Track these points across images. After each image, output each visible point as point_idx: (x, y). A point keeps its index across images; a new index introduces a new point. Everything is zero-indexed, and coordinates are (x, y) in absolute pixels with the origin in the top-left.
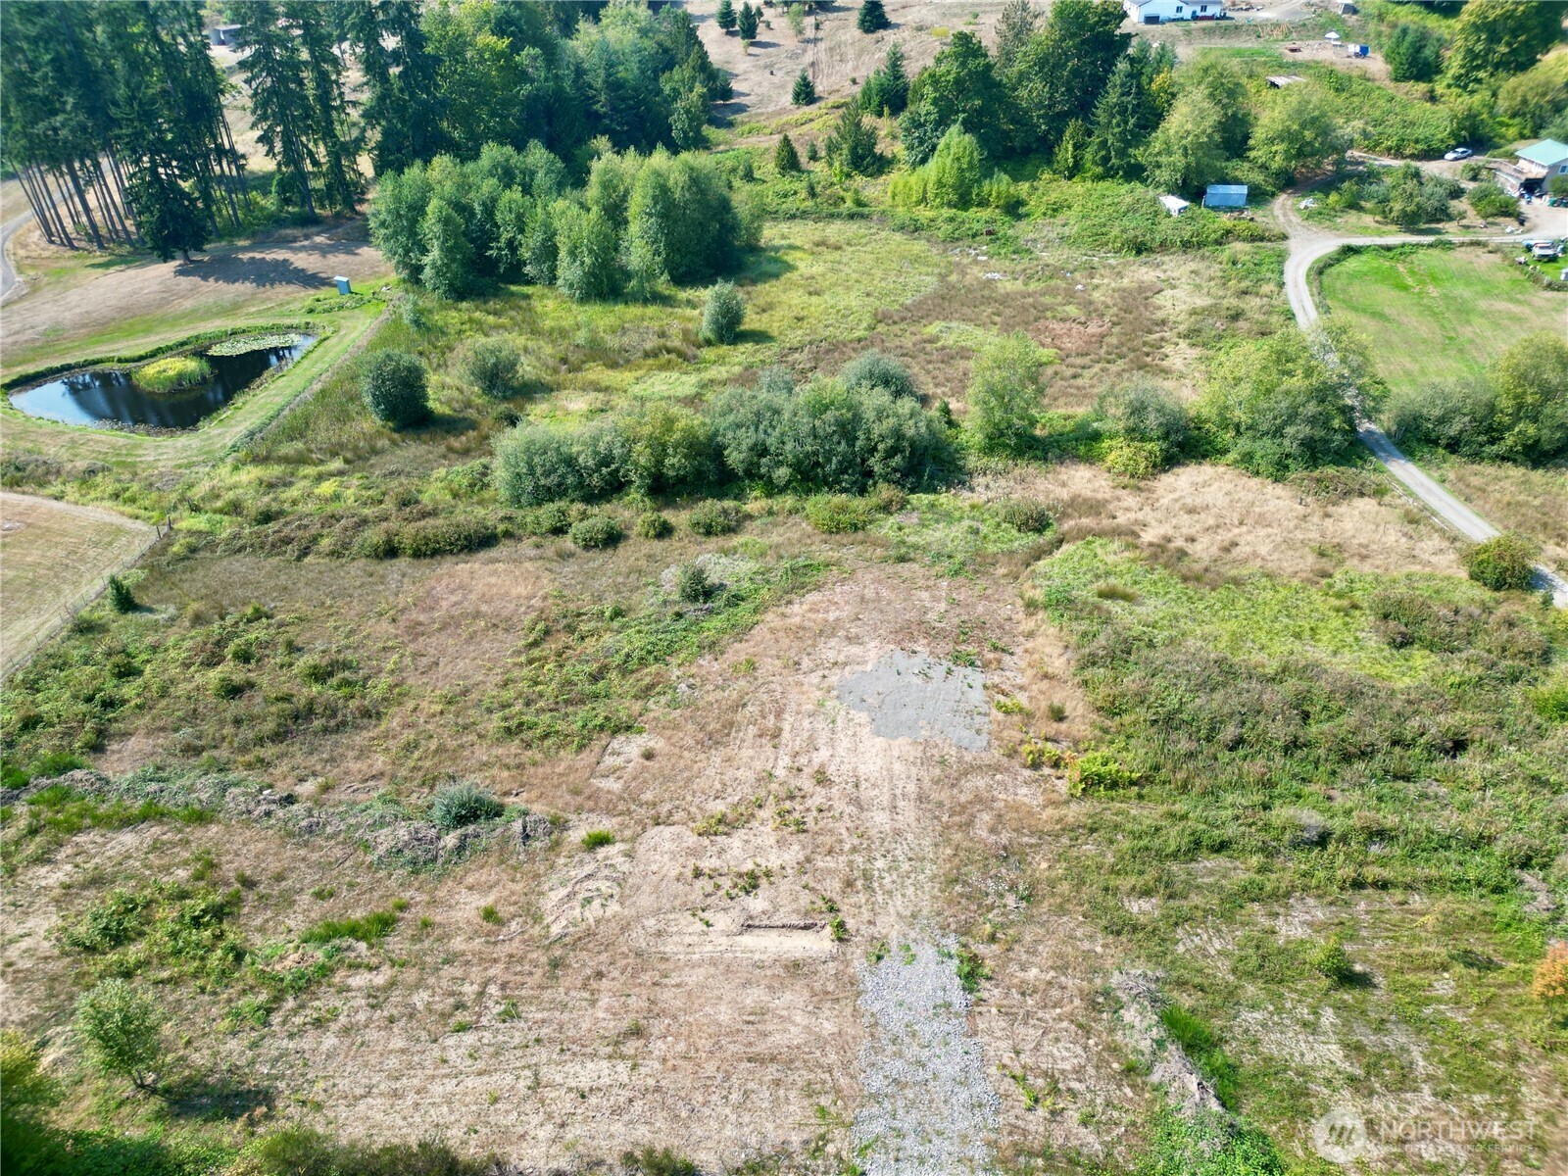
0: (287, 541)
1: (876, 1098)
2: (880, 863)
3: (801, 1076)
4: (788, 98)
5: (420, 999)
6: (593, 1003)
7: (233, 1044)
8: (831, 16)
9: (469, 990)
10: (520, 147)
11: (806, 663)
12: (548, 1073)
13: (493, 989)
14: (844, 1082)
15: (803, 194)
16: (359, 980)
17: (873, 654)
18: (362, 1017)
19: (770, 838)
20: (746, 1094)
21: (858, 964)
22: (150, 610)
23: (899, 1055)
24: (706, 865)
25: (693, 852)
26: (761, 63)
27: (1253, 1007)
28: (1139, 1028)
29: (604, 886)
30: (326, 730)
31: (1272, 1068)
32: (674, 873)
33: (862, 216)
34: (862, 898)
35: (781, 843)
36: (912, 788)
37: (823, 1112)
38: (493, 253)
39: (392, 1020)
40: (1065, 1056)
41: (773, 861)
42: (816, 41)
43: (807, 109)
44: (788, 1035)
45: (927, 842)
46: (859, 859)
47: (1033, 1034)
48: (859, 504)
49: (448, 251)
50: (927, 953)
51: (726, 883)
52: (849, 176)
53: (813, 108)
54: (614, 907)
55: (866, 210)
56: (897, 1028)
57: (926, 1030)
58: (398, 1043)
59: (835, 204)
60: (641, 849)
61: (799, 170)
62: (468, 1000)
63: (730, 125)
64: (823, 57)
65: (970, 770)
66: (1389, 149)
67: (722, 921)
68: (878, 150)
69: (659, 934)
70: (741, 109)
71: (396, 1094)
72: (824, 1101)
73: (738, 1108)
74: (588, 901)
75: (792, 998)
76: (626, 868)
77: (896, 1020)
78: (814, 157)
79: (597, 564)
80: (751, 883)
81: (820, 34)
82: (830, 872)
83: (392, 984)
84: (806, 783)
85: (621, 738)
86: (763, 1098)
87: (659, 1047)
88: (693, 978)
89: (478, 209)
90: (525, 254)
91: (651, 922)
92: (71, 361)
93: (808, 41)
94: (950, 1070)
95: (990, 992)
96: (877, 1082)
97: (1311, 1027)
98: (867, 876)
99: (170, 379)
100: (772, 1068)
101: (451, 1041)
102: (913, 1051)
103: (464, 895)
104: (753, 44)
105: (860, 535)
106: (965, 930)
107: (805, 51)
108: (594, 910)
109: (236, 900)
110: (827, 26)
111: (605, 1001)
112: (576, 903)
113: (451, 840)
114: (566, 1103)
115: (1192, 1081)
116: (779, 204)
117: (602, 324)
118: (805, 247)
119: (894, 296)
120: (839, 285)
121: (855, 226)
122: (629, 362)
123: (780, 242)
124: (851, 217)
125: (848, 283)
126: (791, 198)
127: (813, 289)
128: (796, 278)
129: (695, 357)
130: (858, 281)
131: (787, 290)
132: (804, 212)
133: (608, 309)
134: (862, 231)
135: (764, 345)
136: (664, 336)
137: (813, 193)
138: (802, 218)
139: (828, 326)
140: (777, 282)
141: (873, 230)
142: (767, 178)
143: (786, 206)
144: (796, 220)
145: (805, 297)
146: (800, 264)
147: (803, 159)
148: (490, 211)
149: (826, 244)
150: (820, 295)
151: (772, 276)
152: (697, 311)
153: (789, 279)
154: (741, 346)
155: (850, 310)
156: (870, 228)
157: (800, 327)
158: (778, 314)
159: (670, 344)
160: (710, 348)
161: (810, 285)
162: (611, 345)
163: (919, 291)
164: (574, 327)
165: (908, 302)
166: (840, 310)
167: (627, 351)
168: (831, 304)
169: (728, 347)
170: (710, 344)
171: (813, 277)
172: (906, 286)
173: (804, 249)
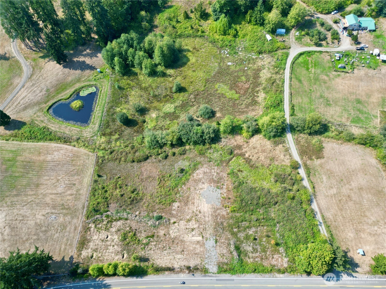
0: (117, 159)
1: (206, 258)
2: (207, 226)
3: (199, 256)
5: (160, 246)
6: (178, 247)
7: (142, 252)
9: (165, 245)
11: (197, 188)
12: (175, 256)
13: (167, 245)
14: (203, 256)
15: (190, 28)
16: (153, 244)
17: (206, 187)
18: (154, 249)
19: (194, 223)
20: (194, 258)
21: (205, 241)
22: (103, 177)
23: (209, 253)
24: (188, 227)
25: (186, 225)
27: (244, 243)
28: (232, 248)
29: (176, 230)
30: (136, 203)
31: (245, 251)
32: (184, 228)
33: (203, 36)
34: (205, 232)
35: (196, 224)
36: (211, 213)
37: (201, 260)
38: (128, 62)
39: (158, 249)
40: (225, 251)
41: (195, 227)
44: (198, 251)
45: (212, 222)
46: (204, 226)
47: (222, 249)
48: (204, 148)
50: (212, 239)
51: (190, 230)
52: (200, 20)
54: (178, 234)
55: (204, 34)
56: (209, 250)
57: (212, 249)
58: (159, 252)
59: (197, 32)
60: (180, 224)
61: (189, 18)
62: (165, 246)
65: (218, 209)
66: (320, 12)
67: (190, 235)
68: (206, 11)
69: (183, 237)
71: (161, 259)
72: (202, 259)
73: (194, 260)
74: (175, 233)
75: (198, 246)
76: (178, 227)
77: (208, 248)
78: (192, 12)
79: (165, 163)
80: (193, 230)
82: (201, 228)
83: (156, 244)
84: (198, 213)
85: (174, 203)
86: (196, 259)
87: (185, 253)
88: (188, 243)
91: (182, 236)
94: (213, 254)
95: (218, 244)
96: (207, 256)
97: (249, 246)
98: (205, 228)
100: (196, 255)
101: (164, 252)
102: (210, 252)
103: (161, 231)
105: (204, 156)
106: (216, 235)
108: (176, 234)
109: (135, 233)
111: (179, 247)
112: (174, 233)
113: (157, 223)
114: (178, 260)
115: (236, 254)
116: (185, 32)
117: (154, 85)
118: (191, 50)
119: (210, 72)
120: (198, 67)
121: (201, 40)
122: (161, 99)
123: (186, 48)
124: (201, 36)
125: (201, 67)
126: (187, 29)
127: (193, 69)
128: (190, 64)
129: (173, 97)
130: (202, 66)
131: (188, 70)
132: (190, 35)
133: (154, 79)
134: (203, 42)
135: (185, 93)
136: (166, 89)
137: (192, 28)
138: (190, 37)
139: (197, 85)
140: (186, 66)
141: (205, 42)
142: (181, 21)
143: (186, 32)
144: (189, 38)
145: (192, 73)
146: (190, 58)
147: (189, 13)
148: (126, 53)
149: (196, 49)
150: (195, 72)
151: (185, 64)
152: (171, 79)
153: (188, 65)
154: (181, 94)
155: (201, 79)
156: (205, 41)
157: (192, 86)
158: (187, 80)
159: (168, 93)
160: (175, 94)
161: (193, 68)
162: (157, 93)
163: (214, 70)
164: (148, 87)
165: (212, 75)
166: (199, 79)
167: (160, 95)
168: (197, 76)
169: (178, 94)
170: (175, 92)
171: (193, 64)
172: (212, 68)
173: (191, 51)
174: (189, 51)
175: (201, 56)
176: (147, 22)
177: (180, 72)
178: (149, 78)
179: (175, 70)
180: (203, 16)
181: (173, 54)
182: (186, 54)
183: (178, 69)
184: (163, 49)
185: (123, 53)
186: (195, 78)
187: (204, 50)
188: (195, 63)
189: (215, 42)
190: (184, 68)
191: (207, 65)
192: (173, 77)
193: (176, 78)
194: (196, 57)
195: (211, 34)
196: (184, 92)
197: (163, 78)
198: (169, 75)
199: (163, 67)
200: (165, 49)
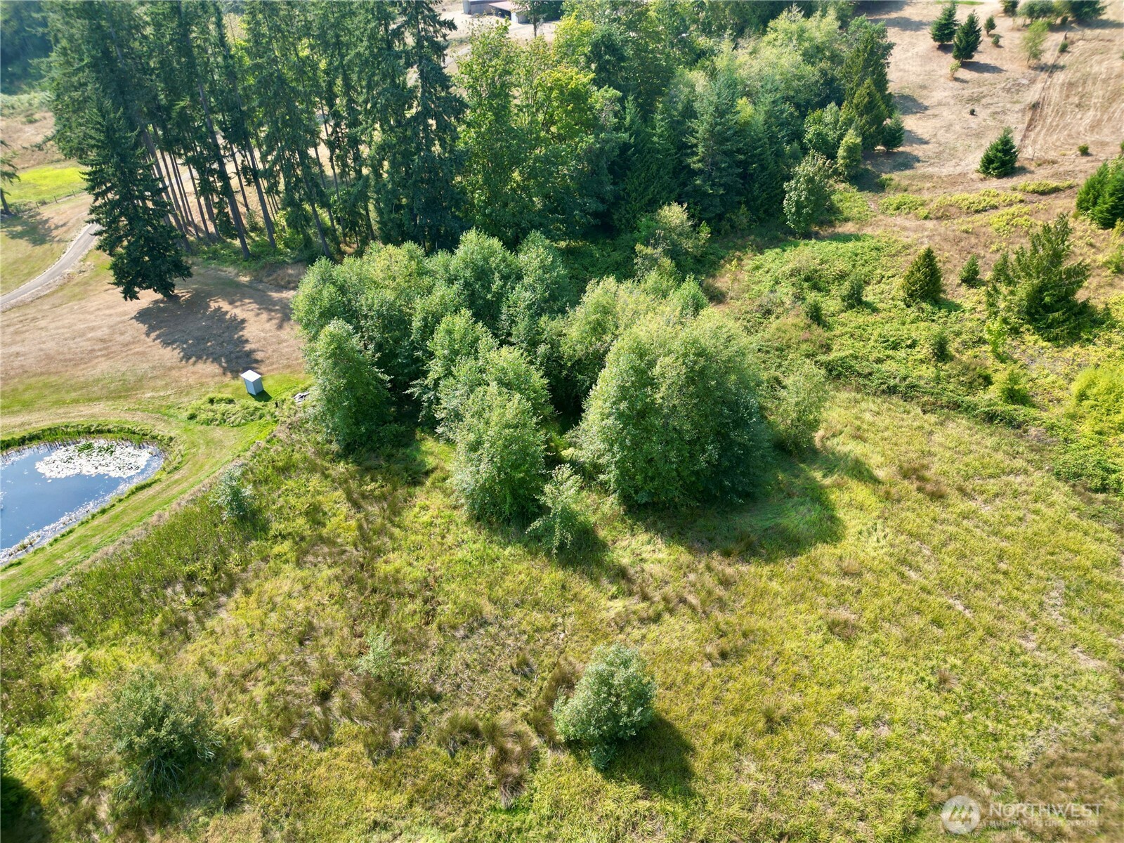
4: (975, 160)
8: (1089, 33)
10: (513, 244)
15: (924, 351)
26: (966, 93)
33: (1012, 423)
38: (416, 391)
42: (1053, 68)
43: (994, 184)
52: (1015, 331)
53: (1008, 183)
55: (1021, 412)
59: (971, 387)
61: (938, 302)
63: (880, 187)
64: (1055, 95)
68: (1081, 296)
70: (907, 163)
78: (971, 279)
81: (1065, 59)
93: (1042, 68)
104: (964, 65)
107: (1033, 81)
110: (1078, 48)
116: (879, 361)
117: (455, 595)
118: (881, 474)
119: (1002, 711)
120: (895, 619)
121: (990, 442)
122: (411, 741)
123: (847, 446)
124: (990, 418)
125: (918, 622)
126: (902, 354)
127: (842, 614)
128: (828, 564)
129: (516, 785)
130: (937, 623)
131: (798, 597)
132: (913, 387)
133: (495, 550)
134: (999, 456)
135: (658, 804)
136: (524, 669)
137: (941, 353)
138: (906, 398)
139: (820, 775)
140: (793, 566)
141: (1019, 463)
142: (880, 306)
143: (889, 366)
144: (895, 399)
145: (817, 638)
146: (852, 522)
147: (951, 280)
148: (428, 329)
149: (921, 479)
150: (849, 641)
151: (793, 544)
152: (618, 605)
153: (815, 563)
154: (612, 788)
155: (885, 732)
156: (1016, 455)
157: (760, 756)
158: (744, 677)
159: (504, 718)
160: (566, 758)
161: (840, 598)
162: (422, 671)
163: (1057, 716)
164: (411, 588)
165: (1023, 753)
166: (862, 722)
167: (437, 698)
168: (855, 687)
169: (591, 774)
170: (574, 745)
171: (858, 575)
172: (1035, 681)
173: (876, 481)
174: (860, 471)
175: (952, 538)
176: (667, 253)
177: (719, 591)
178: (471, 533)
179: (686, 558)
180: (1049, 309)
181: (721, 436)
182: (828, 481)
183: (717, 562)
184: (652, 364)
185: (417, 323)
186: (828, 696)
187: (986, 511)
188: (880, 574)
189: (1104, 489)
190: (766, 570)
191: (991, 633)
192: (645, 598)
193: (657, 619)
194: (899, 531)
195: (1086, 428)
196: (652, 785)
197: (560, 575)
198: (621, 574)
199: (611, 504)
200: (668, 369)
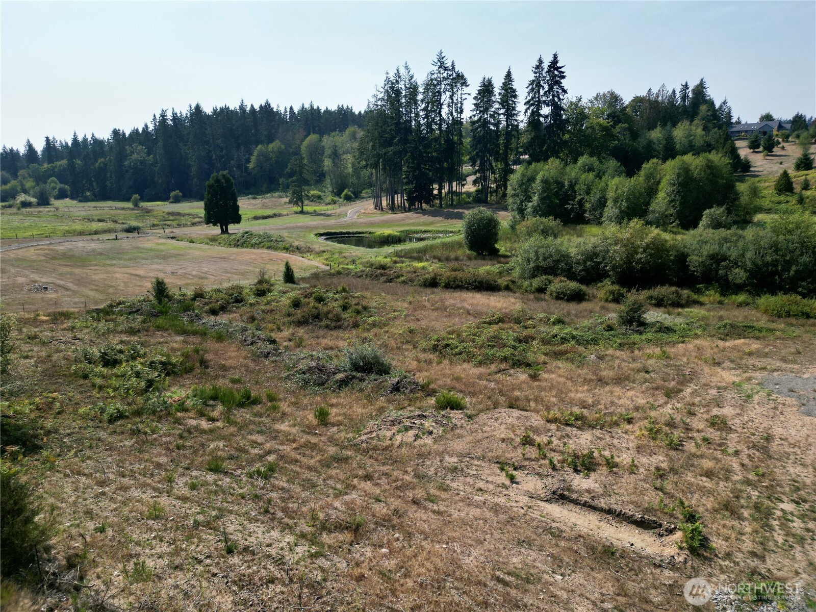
10: (602, 159)
22: (297, 284)
38: (569, 207)
41: (623, 457)
49: (542, 199)
51: (555, 457)
54: (426, 441)
67: (531, 484)
70: (755, 176)
78: (806, 188)
80: (586, 464)
88: (462, 513)
89: (566, 183)
90: (588, 205)
91: (452, 460)
92: (351, 231)
99: (384, 237)
104: (770, 155)
108: (407, 437)
